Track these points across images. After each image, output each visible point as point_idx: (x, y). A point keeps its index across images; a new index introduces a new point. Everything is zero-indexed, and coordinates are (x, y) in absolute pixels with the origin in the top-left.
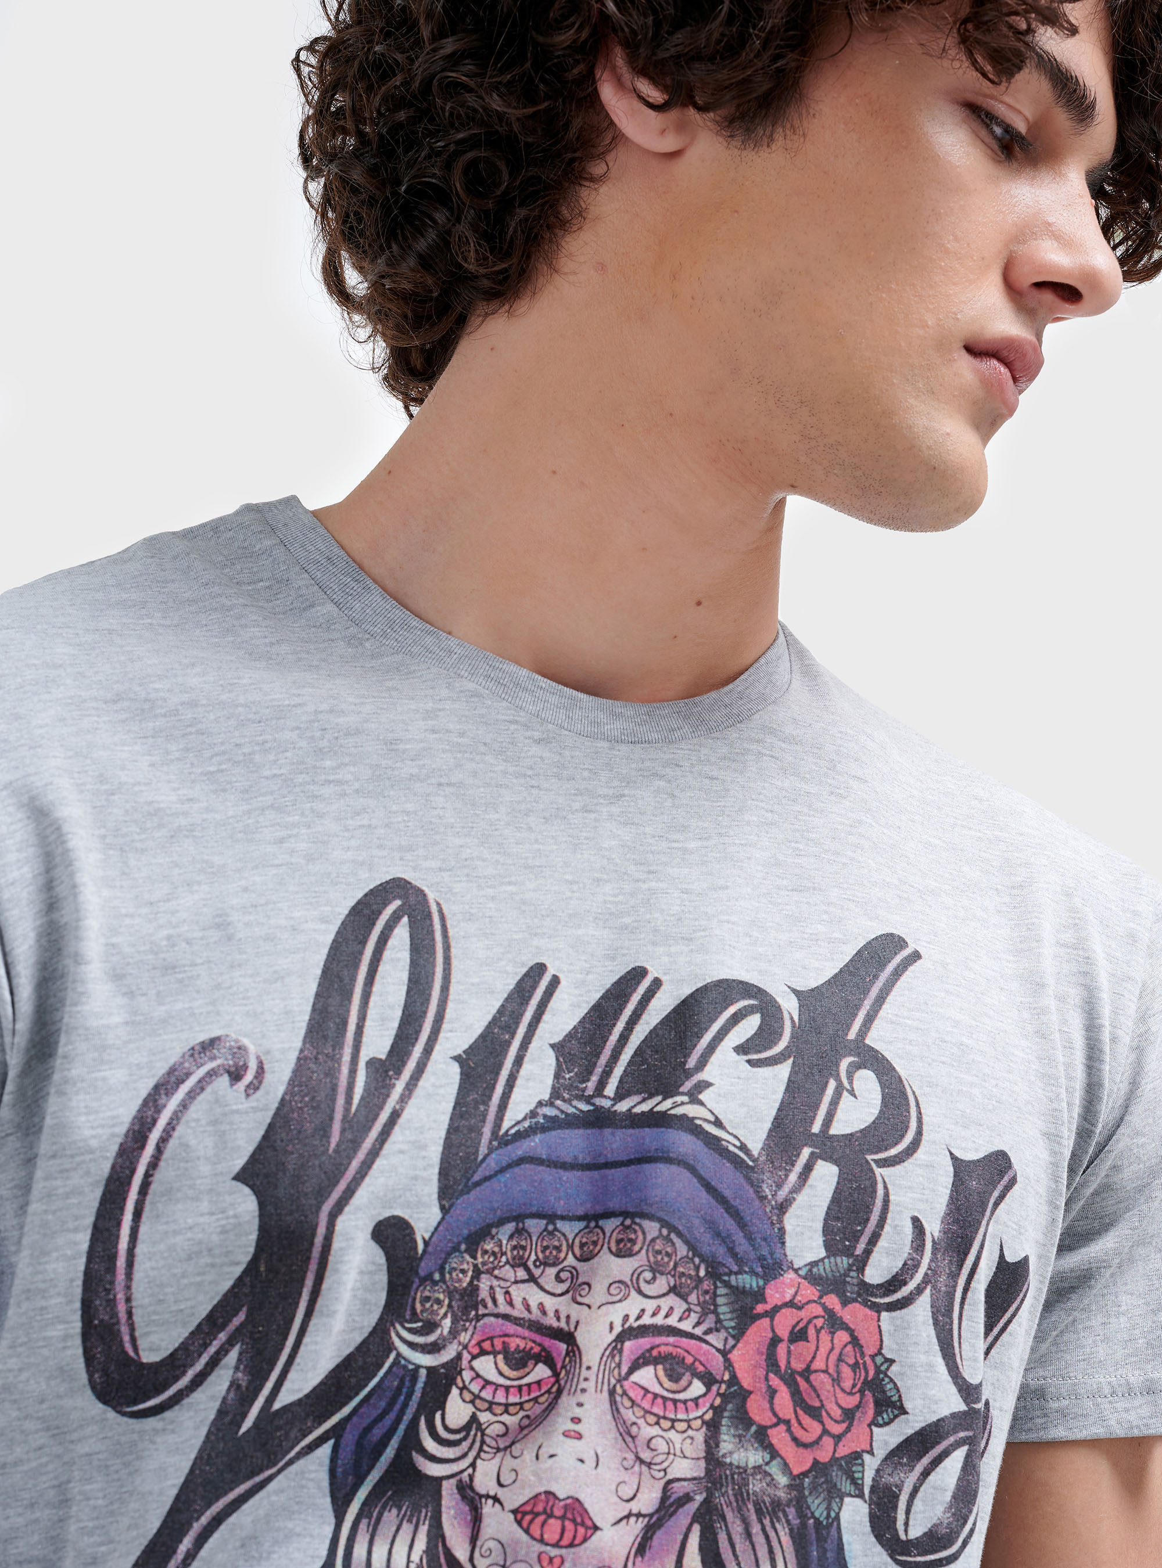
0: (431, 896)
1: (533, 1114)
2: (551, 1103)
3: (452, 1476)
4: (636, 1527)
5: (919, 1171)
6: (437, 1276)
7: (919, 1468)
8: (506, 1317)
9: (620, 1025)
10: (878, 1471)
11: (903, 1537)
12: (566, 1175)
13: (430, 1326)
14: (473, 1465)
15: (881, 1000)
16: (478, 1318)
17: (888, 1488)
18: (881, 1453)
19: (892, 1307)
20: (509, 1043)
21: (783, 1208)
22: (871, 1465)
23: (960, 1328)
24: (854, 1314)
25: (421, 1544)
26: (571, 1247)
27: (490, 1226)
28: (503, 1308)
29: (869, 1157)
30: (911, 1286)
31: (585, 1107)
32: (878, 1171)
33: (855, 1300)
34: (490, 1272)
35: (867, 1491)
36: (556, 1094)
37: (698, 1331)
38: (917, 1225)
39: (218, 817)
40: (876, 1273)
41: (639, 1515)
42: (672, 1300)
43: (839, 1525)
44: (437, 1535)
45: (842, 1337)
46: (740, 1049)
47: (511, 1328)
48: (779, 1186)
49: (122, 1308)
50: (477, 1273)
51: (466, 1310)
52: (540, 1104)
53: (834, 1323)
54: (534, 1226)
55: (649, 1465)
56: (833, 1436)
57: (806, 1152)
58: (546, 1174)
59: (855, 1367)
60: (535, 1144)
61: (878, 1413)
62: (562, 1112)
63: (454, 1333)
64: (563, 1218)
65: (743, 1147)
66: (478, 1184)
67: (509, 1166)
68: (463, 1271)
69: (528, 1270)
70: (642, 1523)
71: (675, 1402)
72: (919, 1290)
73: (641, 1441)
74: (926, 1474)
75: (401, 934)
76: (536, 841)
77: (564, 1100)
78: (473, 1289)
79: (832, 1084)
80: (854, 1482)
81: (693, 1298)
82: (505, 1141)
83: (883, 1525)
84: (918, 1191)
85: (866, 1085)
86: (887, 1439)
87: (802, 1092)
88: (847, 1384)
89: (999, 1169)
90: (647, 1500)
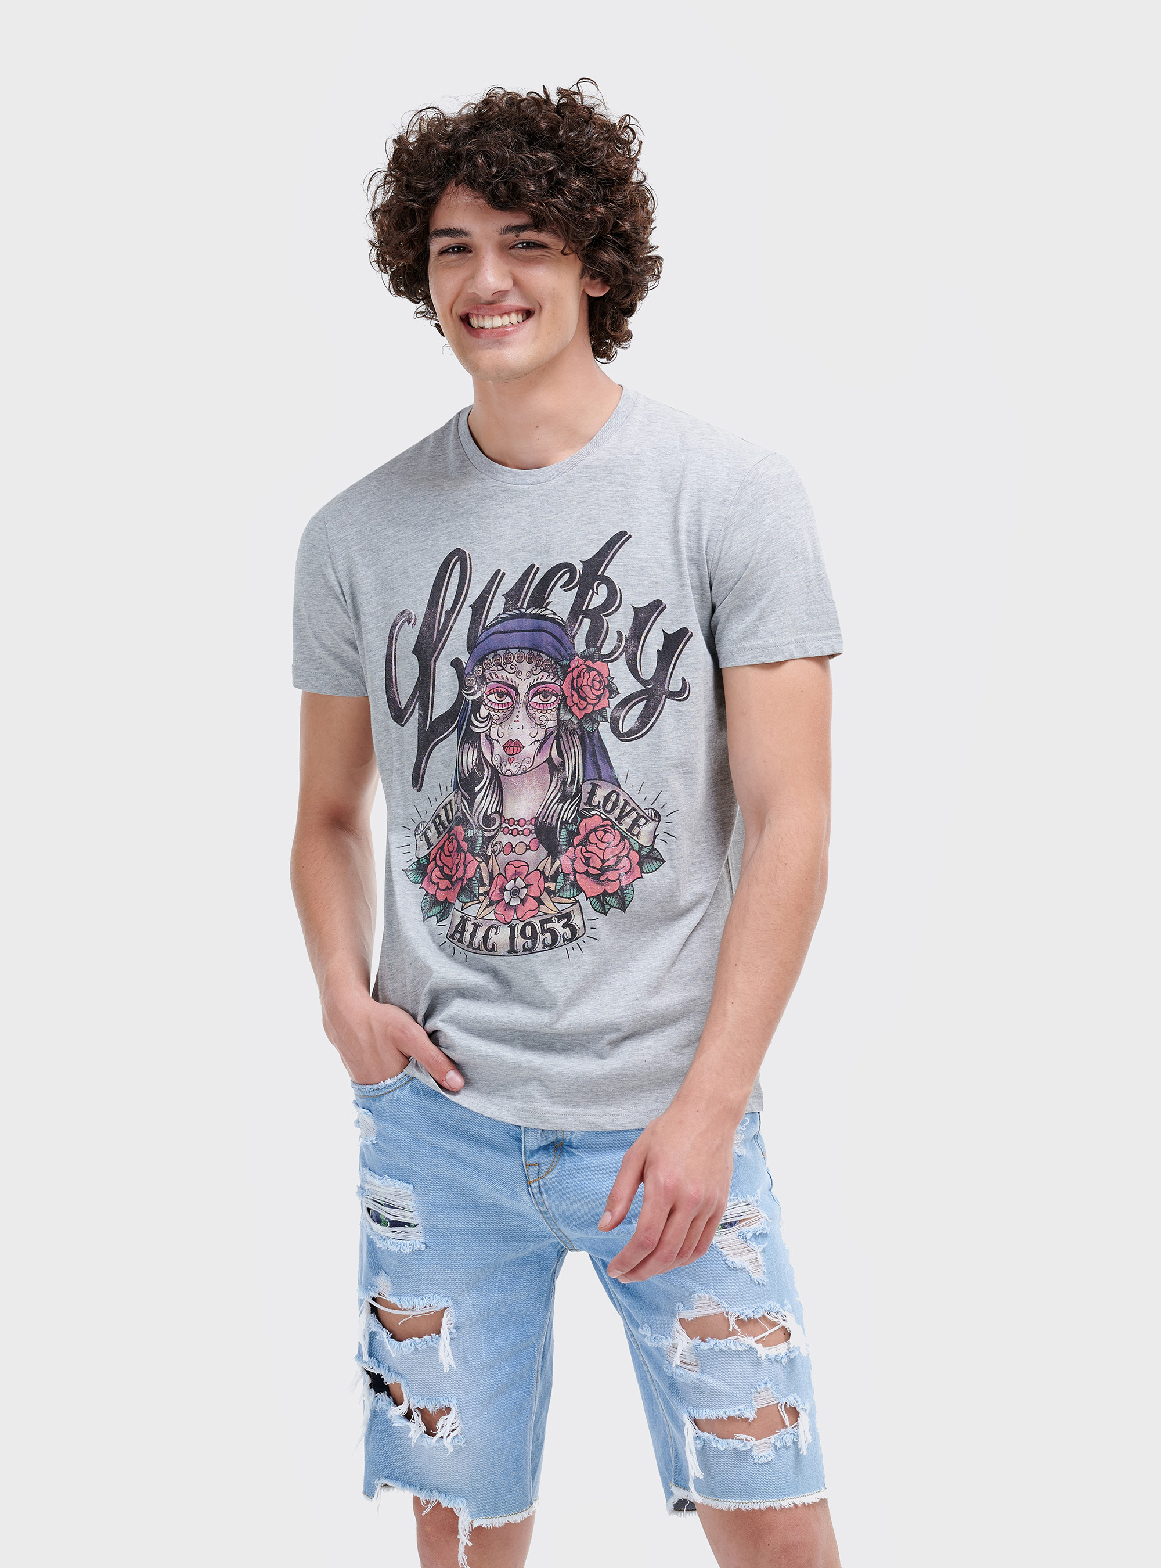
0: (467, 553)
1: (497, 618)
2: (504, 613)
3: (484, 732)
5: (620, 615)
6: (471, 673)
7: (625, 710)
8: (497, 682)
9: (528, 584)
10: (612, 712)
11: (622, 732)
12: (511, 635)
13: (471, 688)
14: (489, 728)
15: (612, 558)
16: (487, 683)
17: (616, 717)
18: (612, 707)
19: (612, 661)
20: (488, 597)
21: (574, 637)
22: (609, 711)
23: (640, 663)
24: (598, 665)
25: (476, 755)
26: (514, 657)
27: (485, 656)
28: (495, 679)
29: (601, 615)
30: (618, 653)
31: (517, 612)
32: (604, 618)
33: (598, 661)
34: (489, 669)
35: (609, 719)
36: (505, 610)
37: (553, 681)
38: (619, 633)
40: (604, 652)
41: (537, 741)
42: (543, 674)
43: (598, 731)
44: (480, 751)
45: (594, 673)
46: (561, 587)
47: (499, 685)
48: (572, 630)
49: (396, 693)
50: (484, 670)
51: (482, 682)
52: (499, 614)
53: (590, 669)
54: (501, 653)
55: (540, 725)
56: (593, 704)
57: (581, 616)
58: (503, 636)
59: (600, 682)
60: (498, 627)
61: (610, 694)
62: (509, 615)
63: (479, 689)
64: (511, 648)
65: (562, 620)
66: (479, 644)
67: (489, 636)
68: (479, 670)
69: (502, 666)
70: (537, 744)
71: (546, 704)
72: (621, 654)
73: (537, 718)
74: (627, 712)
75: (458, 567)
76: (501, 527)
77: (510, 611)
78: (484, 675)
79: (591, 591)
80: (603, 717)
81: (550, 672)
82: (488, 628)
83: (615, 729)
84: (620, 622)
85: (603, 590)
86: (614, 702)
87: (581, 597)
88: (597, 687)
89: (656, 606)
90: (541, 736)
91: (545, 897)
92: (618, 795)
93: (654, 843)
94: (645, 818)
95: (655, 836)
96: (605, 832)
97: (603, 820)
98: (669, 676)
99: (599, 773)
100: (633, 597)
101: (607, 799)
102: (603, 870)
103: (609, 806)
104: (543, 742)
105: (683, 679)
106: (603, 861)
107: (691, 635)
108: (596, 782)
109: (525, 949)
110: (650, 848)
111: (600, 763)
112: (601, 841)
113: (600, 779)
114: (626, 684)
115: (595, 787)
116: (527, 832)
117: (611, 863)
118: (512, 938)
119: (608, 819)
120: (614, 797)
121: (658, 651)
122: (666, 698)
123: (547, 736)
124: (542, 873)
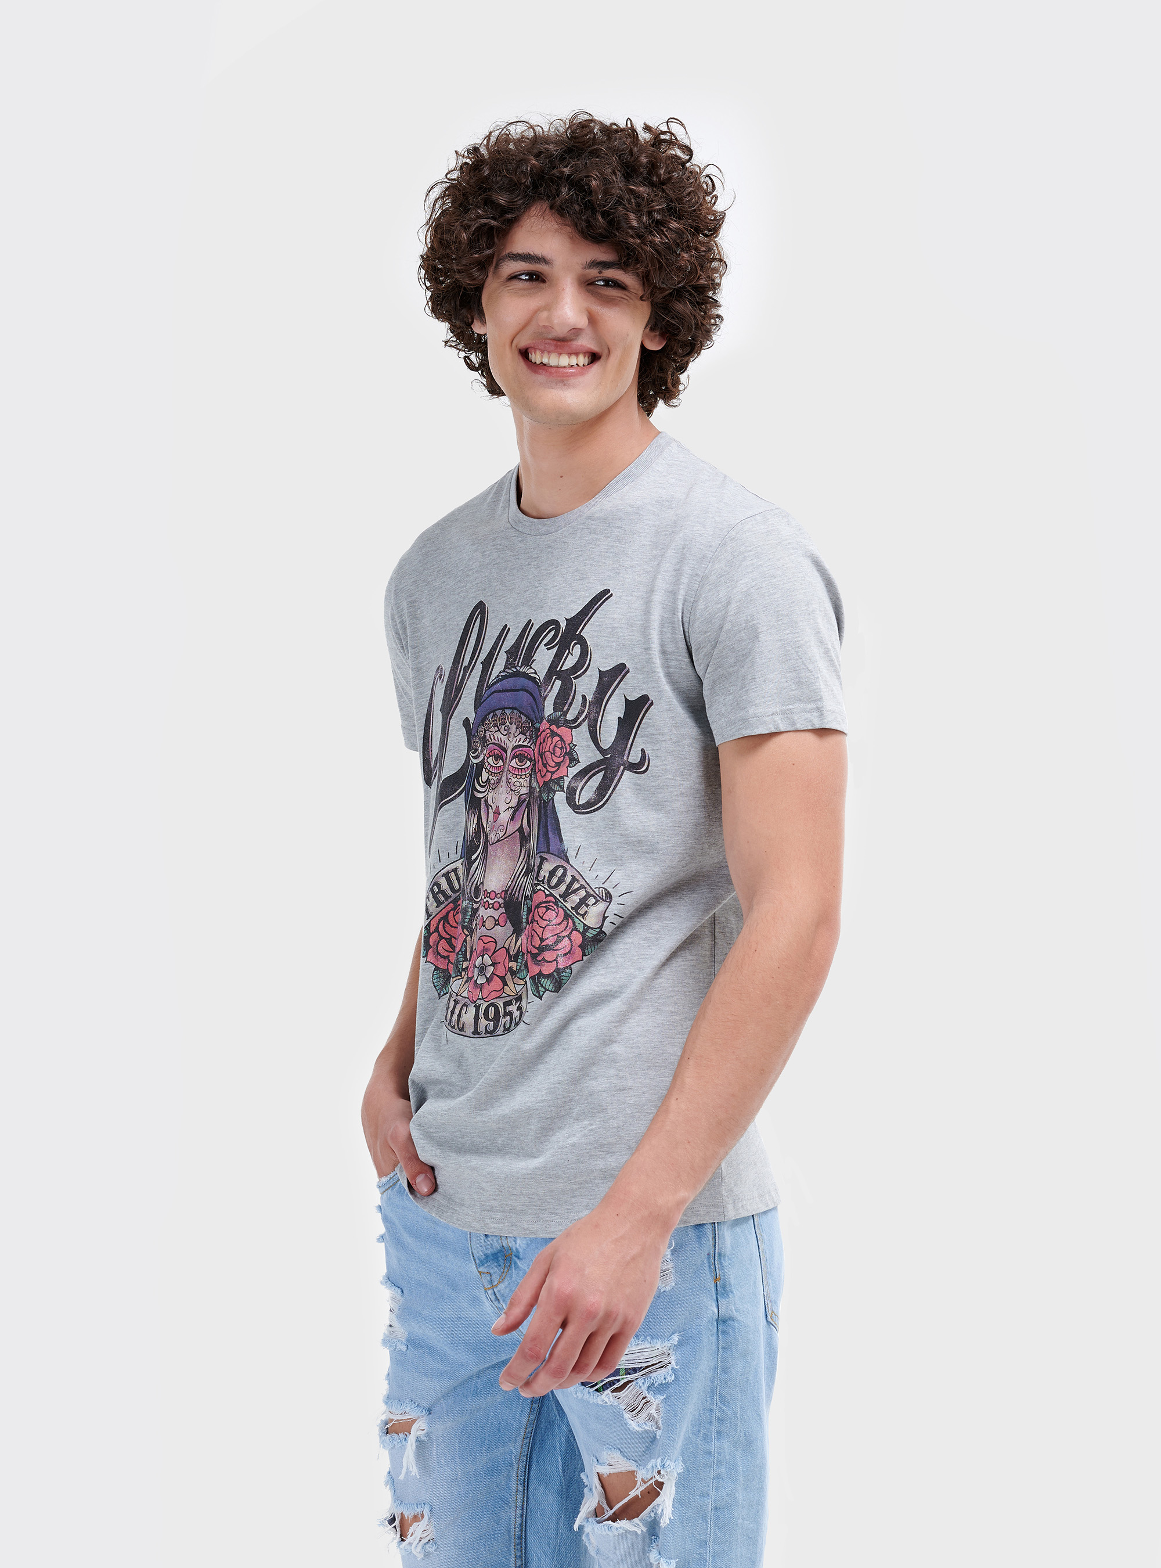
0: (487, 606)
1: (498, 676)
2: (504, 671)
3: (483, 797)
4: (511, 811)
5: (586, 678)
6: (476, 734)
7: (584, 780)
8: (494, 743)
9: (524, 641)
10: (570, 782)
11: (578, 804)
12: (508, 694)
13: (476, 750)
14: (488, 794)
15: (590, 618)
16: (488, 745)
17: (573, 788)
18: (571, 776)
19: (576, 727)
20: (495, 654)
21: (545, 698)
22: (567, 780)
23: (600, 730)
24: (563, 731)
25: (475, 822)
26: (508, 718)
27: (486, 716)
28: (493, 741)
29: (571, 677)
30: (581, 719)
31: (515, 670)
32: (574, 681)
33: (563, 726)
34: (488, 730)
35: (565, 789)
36: (506, 667)
37: (529, 745)
38: (584, 697)
39: (448, 587)
40: (570, 717)
41: (512, 808)
42: (521, 736)
43: (553, 802)
44: (479, 818)
45: (556, 739)
46: (545, 645)
47: (496, 747)
48: (545, 691)
49: (430, 753)
50: (485, 731)
51: (484, 743)
52: (500, 672)
53: (554, 734)
54: (498, 712)
55: (514, 791)
56: (551, 772)
57: (554, 677)
58: (501, 695)
59: (561, 748)
60: (498, 686)
61: (570, 763)
62: (508, 673)
63: (482, 751)
64: (506, 708)
65: (539, 680)
66: (483, 703)
67: (490, 695)
68: (482, 731)
69: (498, 727)
70: (513, 810)
71: (521, 769)
72: (584, 720)
73: (512, 784)
74: (586, 782)
75: (478, 620)
76: (514, 580)
77: (509, 669)
78: (485, 736)
79: (567, 651)
80: (560, 786)
81: (528, 734)
82: (489, 687)
83: (571, 800)
84: (586, 685)
85: (577, 650)
86: (573, 771)
87: (558, 657)
88: (558, 754)
89: (620, 670)
90: (514, 803)
91: (508, 977)
92: (565, 870)
93: (602, 925)
94: (595, 898)
95: (605, 918)
96: (548, 909)
97: (547, 895)
98: (629, 746)
99: (548, 846)
100: (601, 661)
101: (552, 873)
102: (541, 949)
103: (554, 881)
104: (516, 809)
105: (643, 750)
106: (542, 940)
107: (652, 704)
108: (545, 855)
109: (487, 1032)
110: (598, 930)
111: (551, 835)
112: (542, 918)
113: (548, 852)
114: (587, 754)
115: (543, 859)
116: (496, 906)
117: (549, 942)
118: (476, 1018)
119: (551, 895)
120: (560, 872)
121: (619, 718)
122: (624, 769)
123: (520, 803)
124: (508, 951)
